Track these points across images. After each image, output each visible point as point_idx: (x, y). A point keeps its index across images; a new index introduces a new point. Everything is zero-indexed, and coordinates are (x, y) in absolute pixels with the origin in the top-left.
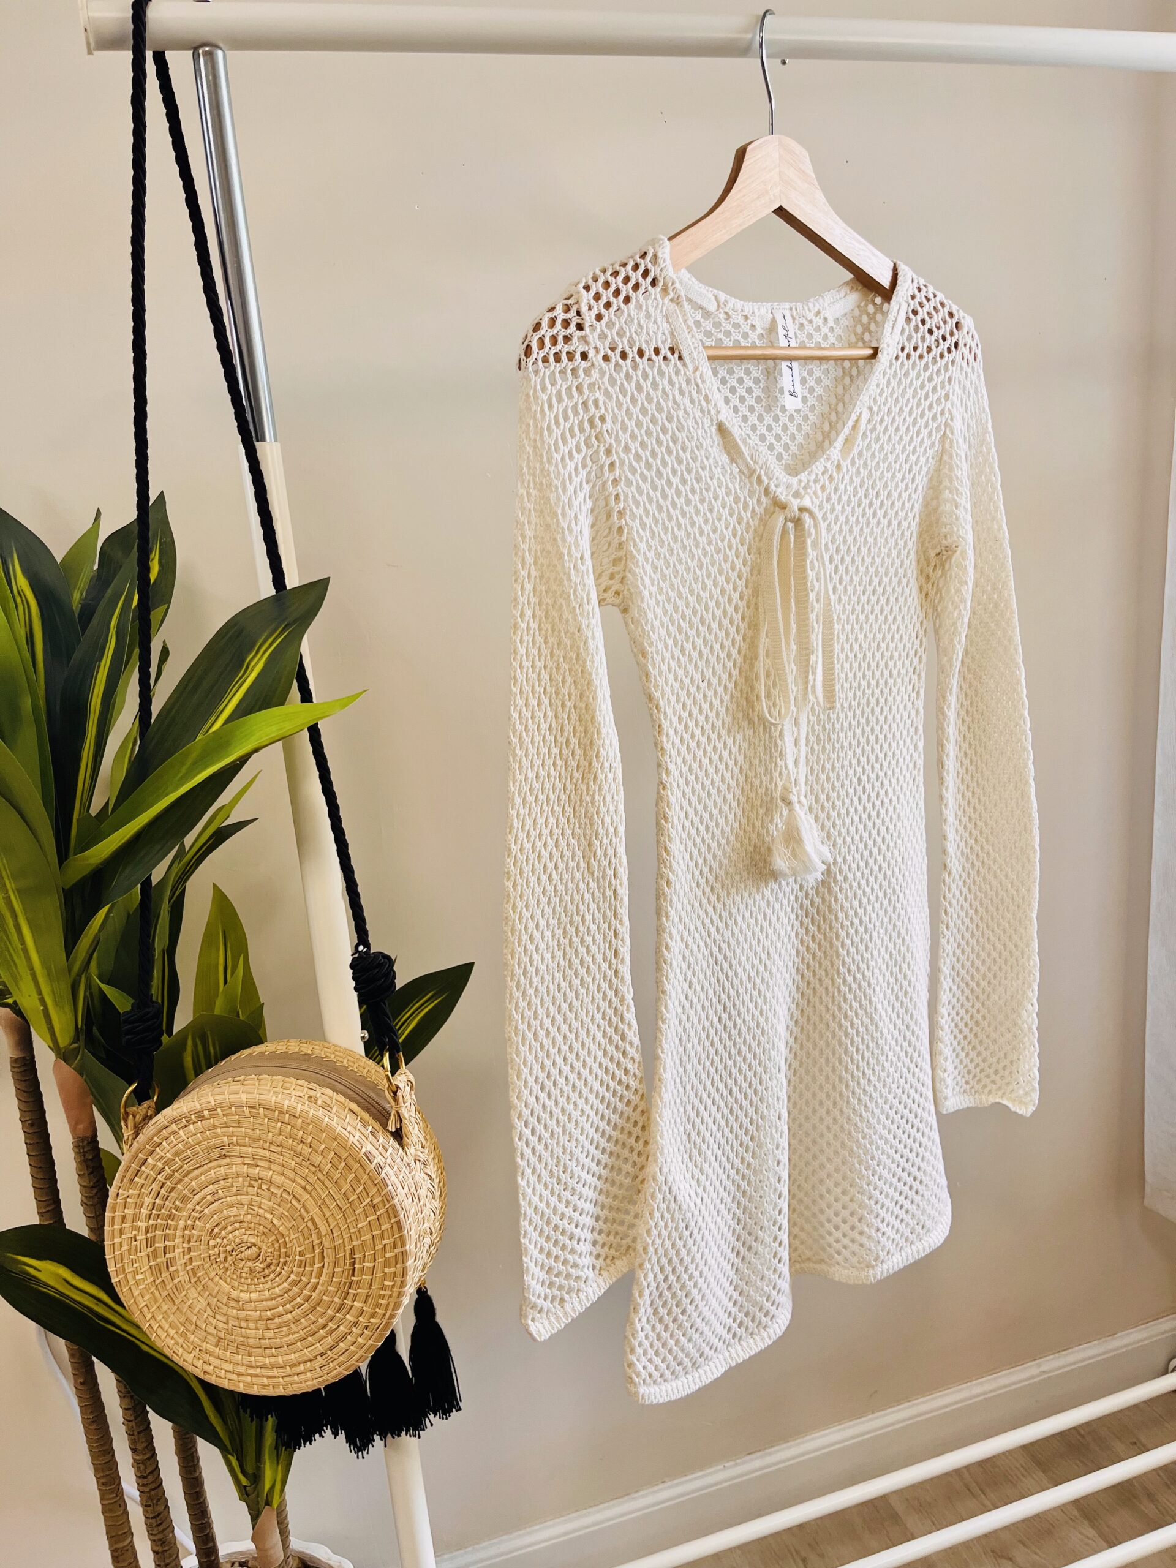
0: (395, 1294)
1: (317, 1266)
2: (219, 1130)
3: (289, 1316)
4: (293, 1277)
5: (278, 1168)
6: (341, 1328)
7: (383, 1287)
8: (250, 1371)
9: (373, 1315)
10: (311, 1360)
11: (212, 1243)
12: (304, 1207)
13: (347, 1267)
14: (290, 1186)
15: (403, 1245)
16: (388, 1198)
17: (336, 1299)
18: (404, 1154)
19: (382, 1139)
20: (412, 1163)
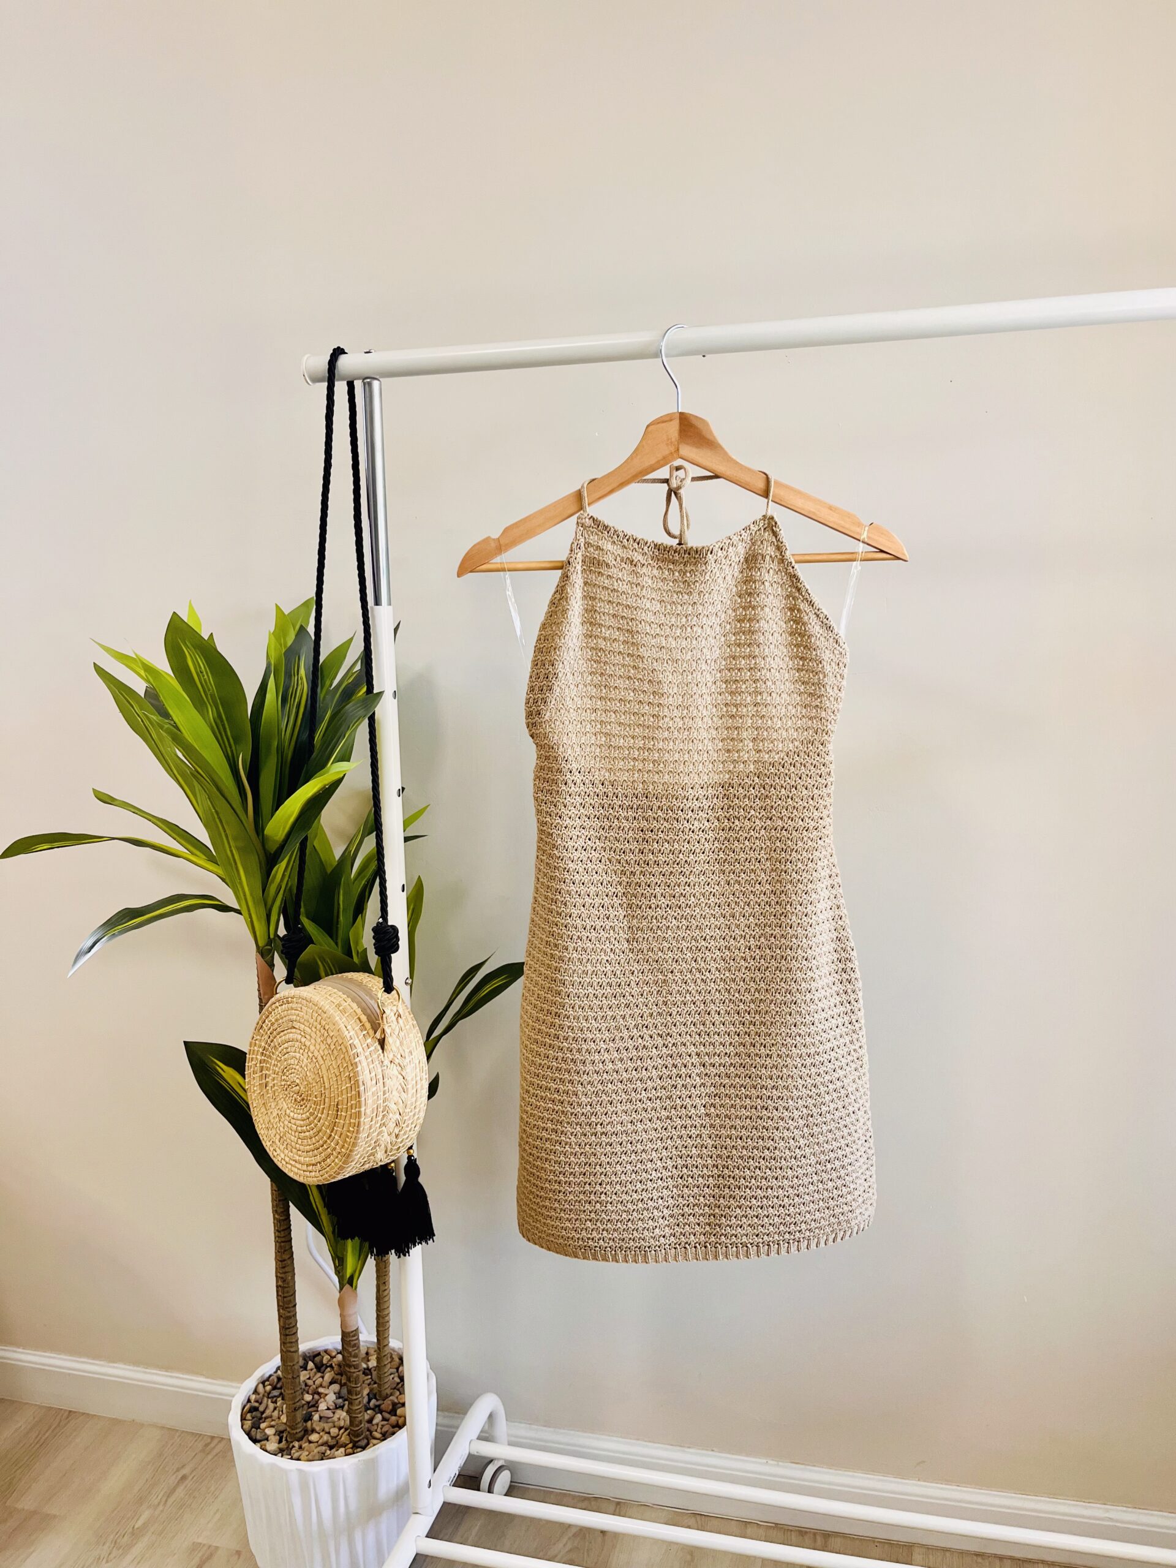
0: (353, 1137)
1: (322, 1107)
2: (293, 1011)
3: (307, 1134)
4: (311, 1110)
5: (313, 1041)
7: (349, 1131)
8: (291, 1162)
9: (343, 1146)
10: (313, 1165)
11: (283, 1078)
12: (320, 1068)
13: (334, 1112)
14: (316, 1053)
15: (360, 1107)
16: (356, 1074)
17: (328, 1131)
18: (382, 1055)
19: (369, 1041)
20: (387, 1062)
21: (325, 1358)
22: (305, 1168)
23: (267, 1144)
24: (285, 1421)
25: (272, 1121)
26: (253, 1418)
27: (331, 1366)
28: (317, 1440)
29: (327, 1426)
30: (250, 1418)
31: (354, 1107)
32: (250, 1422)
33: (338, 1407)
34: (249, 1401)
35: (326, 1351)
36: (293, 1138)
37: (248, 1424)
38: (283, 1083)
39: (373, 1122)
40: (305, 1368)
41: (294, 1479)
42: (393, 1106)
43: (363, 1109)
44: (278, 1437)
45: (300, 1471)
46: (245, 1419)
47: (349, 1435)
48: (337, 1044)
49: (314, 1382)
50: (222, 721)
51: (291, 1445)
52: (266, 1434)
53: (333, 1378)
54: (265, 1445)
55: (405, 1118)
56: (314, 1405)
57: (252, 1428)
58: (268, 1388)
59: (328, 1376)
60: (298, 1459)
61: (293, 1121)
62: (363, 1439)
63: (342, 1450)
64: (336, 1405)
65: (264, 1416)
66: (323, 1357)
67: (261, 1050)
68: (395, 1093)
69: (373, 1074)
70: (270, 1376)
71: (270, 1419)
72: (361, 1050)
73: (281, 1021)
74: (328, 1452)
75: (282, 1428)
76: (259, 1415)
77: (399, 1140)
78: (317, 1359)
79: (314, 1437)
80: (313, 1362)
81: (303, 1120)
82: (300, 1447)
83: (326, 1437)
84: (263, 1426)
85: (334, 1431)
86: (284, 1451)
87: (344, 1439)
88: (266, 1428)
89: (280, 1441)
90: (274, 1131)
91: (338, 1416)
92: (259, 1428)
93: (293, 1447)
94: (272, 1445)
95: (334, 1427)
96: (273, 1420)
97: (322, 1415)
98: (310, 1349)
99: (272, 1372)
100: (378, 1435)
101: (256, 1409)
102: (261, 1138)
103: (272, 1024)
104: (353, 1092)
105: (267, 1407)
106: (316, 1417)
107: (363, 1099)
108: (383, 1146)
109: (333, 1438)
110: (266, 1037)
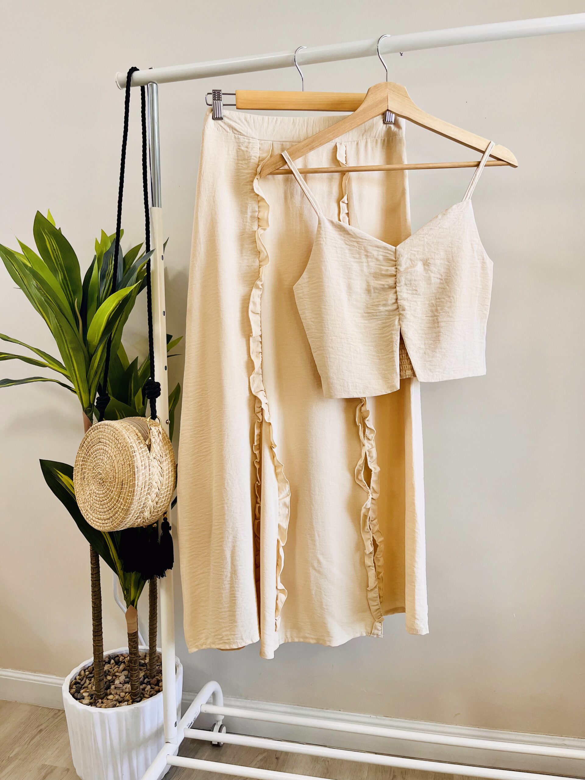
0: (131, 499)
1: (114, 484)
2: (100, 432)
3: (105, 501)
4: (108, 487)
5: (110, 448)
6: (117, 508)
8: (96, 520)
10: (108, 519)
12: (114, 462)
13: (121, 486)
14: (112, 454)
16: (133, 462)
17: (117, 497)
18: (149, 454)
19: (142, 445)
20: (151, 458)
21: (121, 658)
22: (103, 522)
23: (83, 512)
24: (94, 689)
25: (86, 498)
26: (76, 687)
27: (124, 662)
28: (112, 699)
29: (118, 692)
30: (75, 688)
31: (131, 481)
32: (74, 690)
33: (125, 683)
34: (75, 679)
35: (122, 655)
36: (97, 506)
37: (73, 690)
38: (93, 475)
39: (143, 491)
40: (109, 663)
41: (97, 718)
42: (154, 483)
43: (136, 482)
44: (90, 698)
45: (100, 713)
46: (72, 688)
47: (130, 696)
48: (123, 447)
49: (114, 670)
50: (66, 281)
51: (97, 701)
52: (83, 696)
53: (125, 668)
54: (82, 701)
55: (162, 492)
56: (113, 681)
57: (76, 692)
58: (87, 673)
59: (122, 666)
60: (100, 707)
61: (98, 496)
62: (138, 697)
63: (126, 703)
64: (125, 682)
65: (83, 686)
66: (120, 658)
67: (82, 459)
68: (156, 476)
69: (143, 463)
70: (89, 667)
71: (86, 688)
72: (137, 449)
73: (93, 440)
74: (118, 704)
75: (93, 693)
76: (80, 686)
77: (158, 506)
78: (117, 659)
79: (110, 697)
80: (114, 660)
81: (103, 494)
82: (102, 703)
83: (117, 697)
84: (82, 691)
85: (122, 694)
86: (92, 704)
87: (128, 697)
88: (83, 692)
89: (91, 699)
90: (87, 504)
91: (125, 687)
92: (80, 693)
93: (98, 702)
94: (87, 701)
95: (123, 692)
96: (88, 689)
97: (116, 686)
98: (113, 653)
99: (90, 665)
100: (147, 696)
101: (79, 683)
102: (80, 509)
103: (89, 443)
104: (131, 473)
105: (85, 682)
106: (113, 687)
107: (136, 476)
108: (148, 508)
109: (121, 697)
110: (85, 451)
